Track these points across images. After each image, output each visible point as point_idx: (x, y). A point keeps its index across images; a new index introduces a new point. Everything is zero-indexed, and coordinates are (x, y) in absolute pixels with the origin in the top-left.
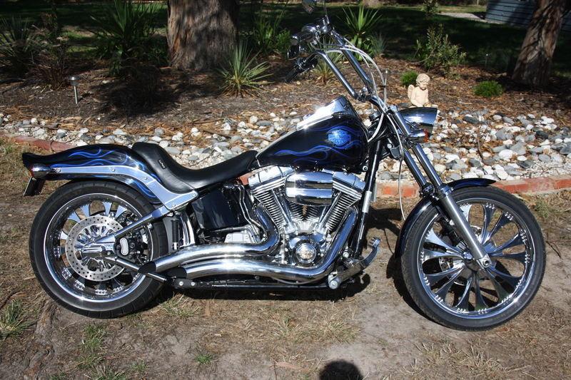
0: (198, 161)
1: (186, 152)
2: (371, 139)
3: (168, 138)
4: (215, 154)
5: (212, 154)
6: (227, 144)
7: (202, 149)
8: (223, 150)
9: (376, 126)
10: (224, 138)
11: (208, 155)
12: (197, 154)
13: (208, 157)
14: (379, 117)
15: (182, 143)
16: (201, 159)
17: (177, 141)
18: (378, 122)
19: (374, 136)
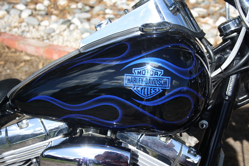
0: (53, 34)
1: (45, 23)
2: (219, 71)
3: (32, 6)
4: (72, 27)
5: (69, 27)
6: (88, 15)
7: (62, 21)
8: (82, 22)
9: (231, 47)
10: (87, 8)
11: (65, 26)
12: (54, 26)
13: (65, 30)
14: (238, 31)
15: (43, 13)
16: (57, 32)
17: (40, 10)
18: (234, 41)
19: (224, 66)
